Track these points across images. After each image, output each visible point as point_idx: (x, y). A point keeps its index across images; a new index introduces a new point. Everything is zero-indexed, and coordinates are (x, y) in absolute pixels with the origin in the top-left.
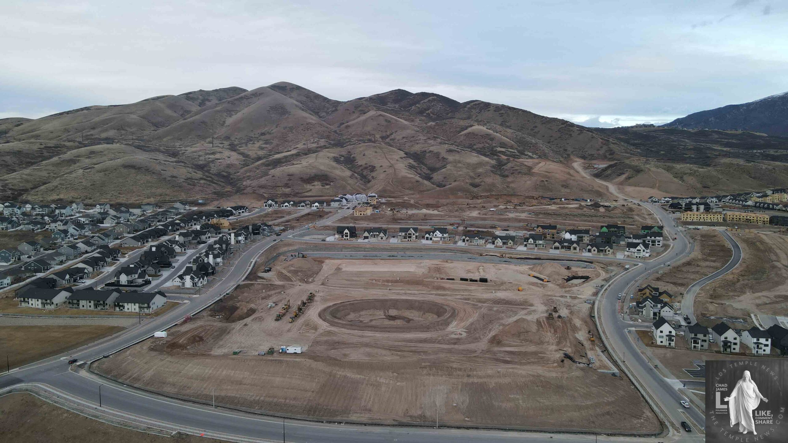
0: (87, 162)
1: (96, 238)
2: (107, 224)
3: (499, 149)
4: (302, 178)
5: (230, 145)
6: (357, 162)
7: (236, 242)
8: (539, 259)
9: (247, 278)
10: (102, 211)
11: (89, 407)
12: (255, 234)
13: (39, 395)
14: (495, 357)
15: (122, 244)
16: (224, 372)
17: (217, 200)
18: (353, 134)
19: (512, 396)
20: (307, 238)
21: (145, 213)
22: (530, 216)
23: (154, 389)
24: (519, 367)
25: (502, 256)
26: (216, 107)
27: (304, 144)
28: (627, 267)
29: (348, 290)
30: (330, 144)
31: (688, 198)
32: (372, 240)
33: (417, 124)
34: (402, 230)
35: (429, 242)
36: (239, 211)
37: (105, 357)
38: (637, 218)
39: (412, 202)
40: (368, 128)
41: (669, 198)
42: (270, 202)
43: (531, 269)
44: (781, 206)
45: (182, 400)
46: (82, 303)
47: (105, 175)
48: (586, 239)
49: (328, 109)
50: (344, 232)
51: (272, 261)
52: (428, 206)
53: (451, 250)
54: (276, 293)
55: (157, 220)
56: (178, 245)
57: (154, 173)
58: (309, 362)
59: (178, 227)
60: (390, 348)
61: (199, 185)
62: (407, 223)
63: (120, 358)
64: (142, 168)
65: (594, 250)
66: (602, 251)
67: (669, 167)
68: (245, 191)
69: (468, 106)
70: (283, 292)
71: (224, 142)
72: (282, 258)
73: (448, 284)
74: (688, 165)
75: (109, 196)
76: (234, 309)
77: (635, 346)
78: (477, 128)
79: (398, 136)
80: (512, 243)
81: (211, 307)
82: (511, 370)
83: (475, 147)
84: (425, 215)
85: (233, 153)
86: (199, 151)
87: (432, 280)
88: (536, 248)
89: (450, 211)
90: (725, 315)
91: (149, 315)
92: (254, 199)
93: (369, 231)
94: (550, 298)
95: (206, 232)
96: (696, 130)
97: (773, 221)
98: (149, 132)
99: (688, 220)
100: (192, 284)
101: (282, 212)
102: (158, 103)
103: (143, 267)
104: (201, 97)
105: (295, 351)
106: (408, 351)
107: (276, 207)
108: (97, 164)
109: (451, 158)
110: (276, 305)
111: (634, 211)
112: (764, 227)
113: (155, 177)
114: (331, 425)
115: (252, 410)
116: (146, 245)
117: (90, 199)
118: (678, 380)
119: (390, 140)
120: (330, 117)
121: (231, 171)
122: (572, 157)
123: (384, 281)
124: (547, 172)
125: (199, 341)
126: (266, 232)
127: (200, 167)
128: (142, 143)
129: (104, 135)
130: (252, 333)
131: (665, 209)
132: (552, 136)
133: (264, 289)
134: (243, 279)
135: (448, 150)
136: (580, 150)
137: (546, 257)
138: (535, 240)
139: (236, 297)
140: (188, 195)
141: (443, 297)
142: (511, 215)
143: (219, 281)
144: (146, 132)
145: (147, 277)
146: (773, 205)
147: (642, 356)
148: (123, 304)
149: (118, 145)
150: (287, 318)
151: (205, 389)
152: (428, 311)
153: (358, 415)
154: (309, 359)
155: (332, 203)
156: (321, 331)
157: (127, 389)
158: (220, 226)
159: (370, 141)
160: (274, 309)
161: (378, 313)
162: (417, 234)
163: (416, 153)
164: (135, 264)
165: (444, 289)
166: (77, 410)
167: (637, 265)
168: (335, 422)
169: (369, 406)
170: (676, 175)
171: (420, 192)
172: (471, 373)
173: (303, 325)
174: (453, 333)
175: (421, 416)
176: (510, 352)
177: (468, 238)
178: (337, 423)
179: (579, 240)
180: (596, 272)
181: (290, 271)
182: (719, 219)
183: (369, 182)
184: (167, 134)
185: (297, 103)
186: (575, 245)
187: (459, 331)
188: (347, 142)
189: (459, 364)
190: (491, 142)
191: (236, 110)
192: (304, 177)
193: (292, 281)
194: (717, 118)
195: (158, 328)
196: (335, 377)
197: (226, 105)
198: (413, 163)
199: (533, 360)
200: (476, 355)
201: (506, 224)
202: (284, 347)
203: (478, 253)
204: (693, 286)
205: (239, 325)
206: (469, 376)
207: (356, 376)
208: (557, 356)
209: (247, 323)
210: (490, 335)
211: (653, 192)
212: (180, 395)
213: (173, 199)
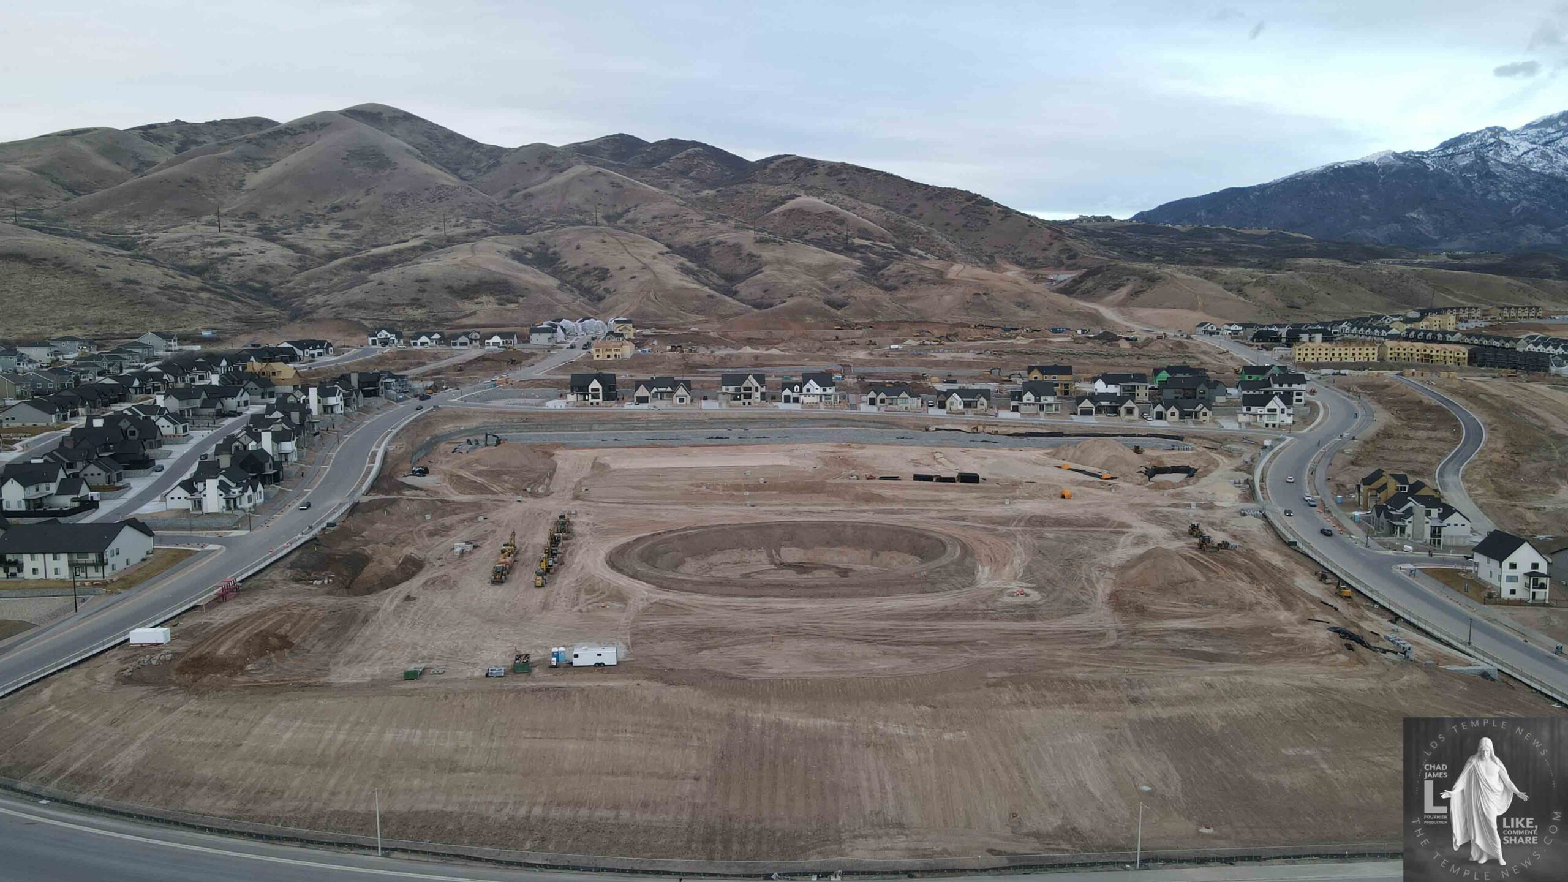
3: (858, 241)
4: (449, 287)
5: (259, 229)
6: (565, 262)
7: (322, 410)
8: (1060, 434)
9: (373, 488)
12: (367, 394)
14: (1166, 646)
16: (389, 736)
17: (249, 333)
18: (542, 210)
19: (1291, 752)
20: (499, 404)
21: (61, 357)
22: (981, 356)
23: (150, 807)
24: (1255, 669)
25: (975, 430)
26: (218, 151)
27: (436, 228)
29: (650, 510)
30: (496, 228)
32: (662, 405)
33: (676, 193)
34: (727, 381)
35: (793, 407)
36: (312, 352)
38: (1204, 358)
39: (712, 335)
40: (574, 199)
41: (1239, 325)
42: (384, 334)
43: (1054, 456)
44: (1459, 335)
45: (259, 837)
48: (1142, 392)
49: (478, 162)
50: (590, 388)
51: (424, 452)
52: (750, 341)
53: (854, 420)
54: (463, 521)
55: (97, 370)
56: (166, 417)
57: (77, 272)
58: (651, 689)
59: (157, 383)
60: (867, 638)
61: (199, 301)
62: (722, 372)
64: (45, 259)
65: (1173, 414)
66: (1189, 414)
67: (1206, 272)
68: (315, 316)
69: (772, 166)
70: (481, 518)
71: (244, 223)
72: (443, 446)
73: (888, 490)
74: (1242, 269)
76: (359, 562)
78: (804, 200)
79: (644, 214)
80: (985, 402)
81: (293, 557)
82: (1239, 679)
83: (808, 237)
85: (271, 245)
86: (186, 239)
87: (846, 481)
88: (1042, 413)
91: (104, 584)
92: (339, 331)
93: (649, 384)
94: (1150, 509)
95: (237, 389)
96: (1188, 228)
97: (1476, 360)
98: (55, 202)
99: (1309, 360)
100: (224, 503)
101: (417, 354)
102: (74, 143)
103: (70, 466)
104: (178, 136)
105: (599, 660)
106: (922, 643)
107: (401, 345)
109: (767, 254)
110: (475, 547)
111: (1188, 347)
113: (82, 282)
115: (514, 855)
119: (627, 222)
120: (484, 179)
121: (272, 279)
122: (998, 261)
123: (726, 488)
124: (976, 280)
125: (281, 648)
126: (393, 392)
127: (195, 270)
128: (40, 223)
130: (439, 618)
131: (1244, 344)
132: (947, 224)
133: (427, 511)
134: (364, 488)
135: (758, 239)
136: (1008, 250)
137: (1073, 430)
138: (1037, 394)
139: (358, 533)
140: (173, 322)
142: (944, 356)
143: (298, 496)
144: (46, 203)
145: (85, 491)
147: (1493, 625)
148: (17, 556)
150: (525, 576)
151: (333, 794)
152: (887, 548)
153: (872, 843)
154: (648, 679)
155: (534, 337)
156: (642, 605)
158: (273, 377)
159: (582, 222)
160: (472, 557)
161: (753, 559)
162: (764, 390)
163: (688, 247)
164: (46, 457)
165: (881, 498)
167: (1284, 440)
168: (806, 874)
169: (891, 812)
170: (1227, 285)
171: (722, 318)
172: (1136, 693)
173: (578, 591)
174: (1001, 592)
175: (1067, 832)
176: (1194, 632)
177: (882, 396)
178: (815, 878)
179: (1130, 394)
180: (1204, 457)
181: (479, 474)
182: (1371, 356)
183: (600, 299)
184: (101, 205)
185: (410, 147)
186: (1129, 404)
187: (1015, 586)
188: (534, 226)
189: (1087, 669)
190: (839, 227)
191: (269, 159)
192: (455, 284)
193: (493, 493)
194: (1209, 211)
195: (138, 618)
196: (748, 729)
197: (241, 147)
198: (689, 264)
199: (1270, 647)
200: (1113, 642)
201: (944, 371)
202: (562, 649)
203: (917, 427)
204: (1441, 475)
205: (391, 602)
206: (1134, 701)
207: (811, 721)
208: (1321, 635)
209: (413, 595)
210: (1100, 591)
211: (1198, 316)
212: (251, 819)
213: (134, 332)
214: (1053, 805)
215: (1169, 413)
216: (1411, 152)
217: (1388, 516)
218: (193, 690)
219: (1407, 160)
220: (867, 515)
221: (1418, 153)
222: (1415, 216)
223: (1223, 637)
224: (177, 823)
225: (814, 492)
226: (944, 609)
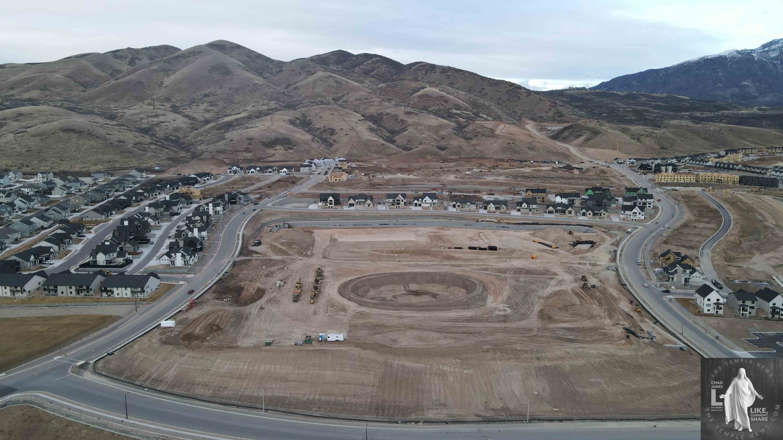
0: (15, 125)
1: (51, 212)
2: (56, 195)
3: (454, 111)
4: (262, 142)
5: (172, 107)
6: (315, 125)
7: (215, 213)
8: (537, 224)
9: (241, 254)
10: (45, 180)
11: (113, 420)
12: (232, 204)
13: (44, 408)
14: (554, 335)
15: (82, 218)
16: (262, 368)
17: (175, 166)
18: (303, 95)
19: (593, 380)
20: (288, 206)
21: (97, 181)
22: (508, 179)
23: (182, 392)
24: (587, 346)
25: (499, 222)
26: (150, 66)
27: (253, 106)
28: (629, 230)
29: (355, 264)
30: (281, 106)
31: (650, 160)
32: (359, 207)
33: (367, 86)
34: (389, 196)
35: (419, 208)
36: (204, 179)
37: (109, 354)
38: (613, 180)
39: (384, 166)
40: (318, 90)
41: (634, 159)
42: (235, 168)
43: (533, 235)
44: (740, 165)
45: (222, 404)
46: (60, 289)
47: (42, 139)
48: (577, 202)
49: (272, 69)
50: (328, 200)
51: (259, 232)
52: (401, 170)
53: (444, 216)
54: (278, 269)
55: (115, 189)
56: (151, 218)
57: (98, 137)
58: (356, 351)
59: (142, 197)
60: (439, 330)
61: (151, 150)
62: (388, 188)
63: (129, 354)
64: (83, 131)
65: (590, 214)
66: (597, 214)
67: (623, 128)
68: (203, 157)
69: (414, 68)
70: (286, 268)
71: (164, 104)
72: (266, 229)
73: (457, 254)
74: (641, 127)
75: (49, 163)
76: (239, 290)
77: (683, 315)
78: (429, 89)
79: (351, 98)
80: (505, 207)
81: (214, 288)
82: (580, 350)
83: (430, 109)
84: (403, 180)
85: (178, 116)
86: (139, 114)
87: (439, 249)
88: (530, 213)
89: (426, 175)
90: (748, 278)
91: (145, 300)
92: (214, 164)
93: (355, 197)
94: (569, 265)
95: (178, 202)
96: (625, 93)
97: (743, 181)
98: (77, 93)
99: (662, 181)
100: (183, 263)
101: (250, 178)
102: (83, 61)
103: (120, 244)
104: (129, 55)
105: (337, 339)
106: (460, 333)
107: (242, 174)
108: (29, 128)
109: (410, 120)
110: (284, 283)
111: (606, 173)
112: (735, 187)
113: (100, 142)
114: (408, 425)
115: (310, 413)
116: (111, 218)
117: (28, 166)
118: (746, 352)
119: (343, 102)
120: (275, 78)
121: (180, 135)
122: (523, 119)
123: (388, 252)
124: (509, 134)
125: (218, 330)
126: (243, 201)
127: (145, 131)
128: (72, 105)
129: (26, 96)
130: (275, 318)
131: (634, 170)
132: (500, 99)
133: (263, 265)
134: (237, 254)
135: (405, 112)
136: (529, 112)
137: (543, 222)
138: (528, 204)
139: (237, 276)
140: (141, 161)
141: (459, 268)
142: (490, 179)
143: (211, 258)
144: (73, 93)
145: (127, 256)
146: (733, 165)
147: (696, 326)
148: (111, 288)
149: (45, 106)
150: (306, 298)
151: (245, 389)
152: (453, 285)
153: (434, 411)
154: (355, 347)
155: (302, 169)
156: (353, 313)
157: (149, 393)
158: (190, 195)
159: (322, 103)
160: (284, 288)
161: (398, 289)
162: (405, 201)
163: (372, 115)
164: (109, 241)
165: (453, 258)
166: (99, 424)
167: (638, 228)
168: (411, 422)
169: (442, 400)
170: (633, 136)
171: (388, 156)
172: (539, 355)
173: (328, 306)
174: (495, 309)
175: (504, 409)
176: (568, 329)
177: (459, 204)
178: (413, 423)
179: (571, 204)
180: (600, 237)
181: (282, 244)
182: (692, 180)
183: (331, 145)
184: (99, 95)
185: (240, 63)
186: (570, 209)
187: (501, 306)
188: (299, 104)
189: (522, 345)
190: (445, 104)
191: (174, 70)
192: (265, 140)
193: (290, 255)
194: (638, 82)
195: (160, 315)
196: (392, 367)
197: (161, 64)
198: (372, 125)
199: (596, 337)
200: (535, 333)
201: (488, 187)
202: (323, 334)
203: (473, 219)
204: (703, 249)
205: (255, 309)
206: (538, 359)
207: (416, 365)
208: (619, 331)
209: (263, 307)
210: (535, 310)
211: (616, 154)
212: (218, 397)
213: (124, 166)
214: (501, 399)
215: (588, 213)
216: (746, 50)
217: (668, 273)
218: (189, 347)
219: (744, 54)
220: (447, 268)
221: (750, 50)
222: (746, 84)
223: (579, 331)
224: (193, 398)
225: (424, 255)
226: (471, 317)
